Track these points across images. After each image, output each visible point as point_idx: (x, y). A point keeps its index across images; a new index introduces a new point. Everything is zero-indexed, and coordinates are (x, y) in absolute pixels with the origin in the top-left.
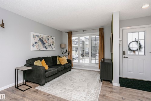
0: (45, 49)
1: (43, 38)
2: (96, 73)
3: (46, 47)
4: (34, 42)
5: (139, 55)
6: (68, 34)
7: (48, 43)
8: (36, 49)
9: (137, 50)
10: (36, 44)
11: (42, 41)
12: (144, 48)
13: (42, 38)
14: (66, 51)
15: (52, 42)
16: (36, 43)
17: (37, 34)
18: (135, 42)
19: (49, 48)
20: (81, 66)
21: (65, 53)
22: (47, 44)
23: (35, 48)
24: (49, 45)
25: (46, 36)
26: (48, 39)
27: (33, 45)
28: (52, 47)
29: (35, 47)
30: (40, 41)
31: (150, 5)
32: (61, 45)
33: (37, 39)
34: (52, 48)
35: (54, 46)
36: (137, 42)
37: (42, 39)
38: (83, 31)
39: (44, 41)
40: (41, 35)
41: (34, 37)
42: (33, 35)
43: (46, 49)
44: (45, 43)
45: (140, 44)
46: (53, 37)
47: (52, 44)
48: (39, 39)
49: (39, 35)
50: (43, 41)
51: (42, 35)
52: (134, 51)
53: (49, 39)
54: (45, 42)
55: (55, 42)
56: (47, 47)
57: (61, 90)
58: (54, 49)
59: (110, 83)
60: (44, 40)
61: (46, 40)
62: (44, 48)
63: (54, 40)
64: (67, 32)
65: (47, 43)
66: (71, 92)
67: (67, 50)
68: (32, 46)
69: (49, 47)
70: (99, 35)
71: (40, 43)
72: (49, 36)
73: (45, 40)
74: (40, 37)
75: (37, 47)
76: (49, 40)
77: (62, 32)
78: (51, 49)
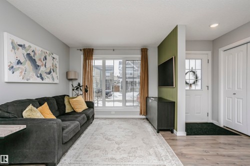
0: (39, 80)
1: (35, 54)
2: (139, 122)
3: (41, 75)
4: (14, 61)
5: (195, 90)
6: (82, 52)
7: (45, 66)
8: (20, 80)
9: (194, 83)
10: (19, 66)
11: (33, 61)
12: (200, 81)
13: (32, 54)
14: (79, 84)
15: (53, 66)
16: (19, 62)
17: (21, 42)
18: (191, 73)
19: (48, 78)
20: (109, 113)
21: (77, 88)
22: (42, 69)
23: (17, 77)
24: (48, 71)
25: (41, 49)
26: (45, 58)
27: (12, 67)
28: (52, 77)
29: (17, 73)
30: (29, 60)
31: (219, 24)
32: (67, 74)
33: (21, 54)
34: (53, 80)
35: (56, 74)
36: (194, 72)
37: (34, 56)
38: (113, 50)
39: (37, 60)
40: (30, 47)
41: (13, 48)
42: (12, 43)
43: (42, 79)
44: (38, 66)
45: (196, 75)
46: (54, 56)
47: (52, 71)
48: (25, 55)
49: (27, 44)
50: (35, 60)
51: (33, 47)
52: (191, 85)
53: (48, 57)
54: (38, 63)
55: (58, 66)
56: (44, 75)
57: (106, 163)
58: (56, 81)
59: (170, 133)
60: (36, 58)
61: (43, 60)
62: (38, 77)
63: (56, 62)
64: (82, 49)
65: (43, 65)
66: (130, 163)
67: (81, 84)
68: (10, 69)
69: (48, 75)
70: (140, 59)
71: (28, 65)
72: (48, 52)
73: (40, 60)
74: (28, 50)
75: (21, 72)
76: (47, 61)
77: (69, 47)
78: (51, 81)
